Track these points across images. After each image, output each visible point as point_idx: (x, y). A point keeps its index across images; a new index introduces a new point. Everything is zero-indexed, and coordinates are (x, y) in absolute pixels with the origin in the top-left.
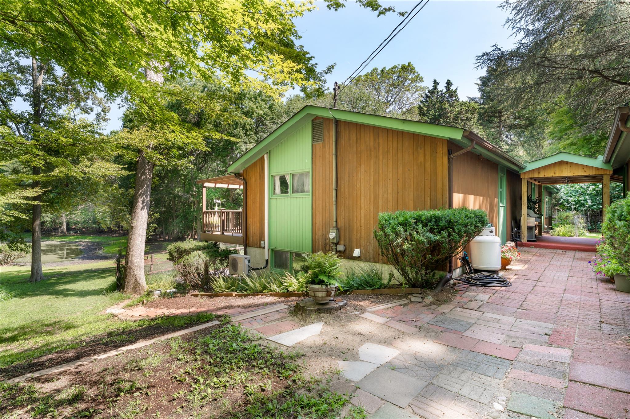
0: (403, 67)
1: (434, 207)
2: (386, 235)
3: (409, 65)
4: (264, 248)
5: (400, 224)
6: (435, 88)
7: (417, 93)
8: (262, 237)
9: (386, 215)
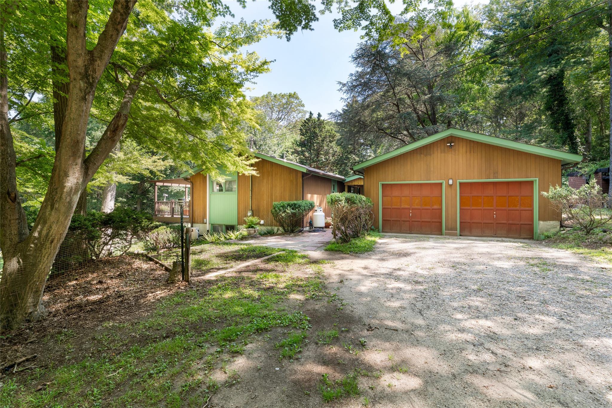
0: (290, 96)
1: (296, 200)
2: (276, 211)
3: (294, 94)
4: (206, 223)
5: (282, 206)
6: (310, 117)
7: (300, 114)
8: (204, 216)
9: (276, 203)
